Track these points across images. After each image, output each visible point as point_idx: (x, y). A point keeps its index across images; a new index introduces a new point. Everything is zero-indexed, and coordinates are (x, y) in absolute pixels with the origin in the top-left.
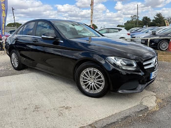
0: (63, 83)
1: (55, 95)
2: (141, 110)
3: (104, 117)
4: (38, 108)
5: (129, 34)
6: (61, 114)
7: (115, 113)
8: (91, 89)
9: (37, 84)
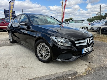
0: (31, 52)
1: (22, 59)
2: (71, 74)
3: (43, 76)
4: (7, 66)
5: (89, 24)
6: (17, 71)
7: (51, 74)
8: (41, 56)
9: (17, 52)
